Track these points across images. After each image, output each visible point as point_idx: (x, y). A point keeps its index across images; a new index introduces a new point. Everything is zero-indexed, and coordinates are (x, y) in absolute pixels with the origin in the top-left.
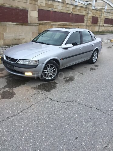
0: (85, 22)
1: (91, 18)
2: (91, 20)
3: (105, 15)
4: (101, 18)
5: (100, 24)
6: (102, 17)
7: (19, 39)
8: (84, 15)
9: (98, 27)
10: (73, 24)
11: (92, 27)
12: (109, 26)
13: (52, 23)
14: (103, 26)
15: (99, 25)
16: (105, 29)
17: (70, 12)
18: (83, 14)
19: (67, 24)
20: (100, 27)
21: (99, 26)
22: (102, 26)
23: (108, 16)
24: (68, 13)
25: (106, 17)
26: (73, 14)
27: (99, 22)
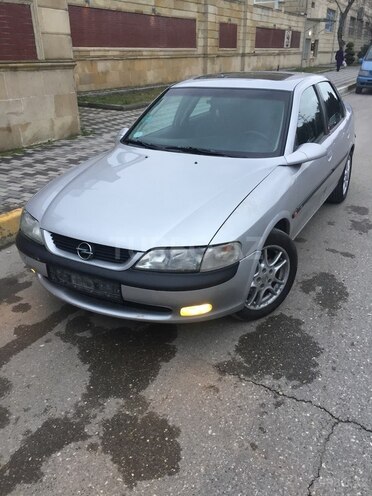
0: (200, 42)
1: (217, 27)
2: (217, 35)
3: (256, 18)
4: (245, 26)
5: (244, 47)
6: (249, 23)
7: (9, 129)
8: (195, 20)
9: (239, 58)
10: (162, 53)
11: (221, 58)
12: (270, 55)
13: (92, 54)
14: (255, 55)
15: (241, 52)
16: (260, 64)
17: (148, 10)
18: (191, 15)
19: (145, 53)
20: (246, 59)
21: (243, 55)
22: (250, 55)
23: (265, 19)
24: (142, 14)
25: (261, 25)
26: (158, 16)
27: (240, 43)
